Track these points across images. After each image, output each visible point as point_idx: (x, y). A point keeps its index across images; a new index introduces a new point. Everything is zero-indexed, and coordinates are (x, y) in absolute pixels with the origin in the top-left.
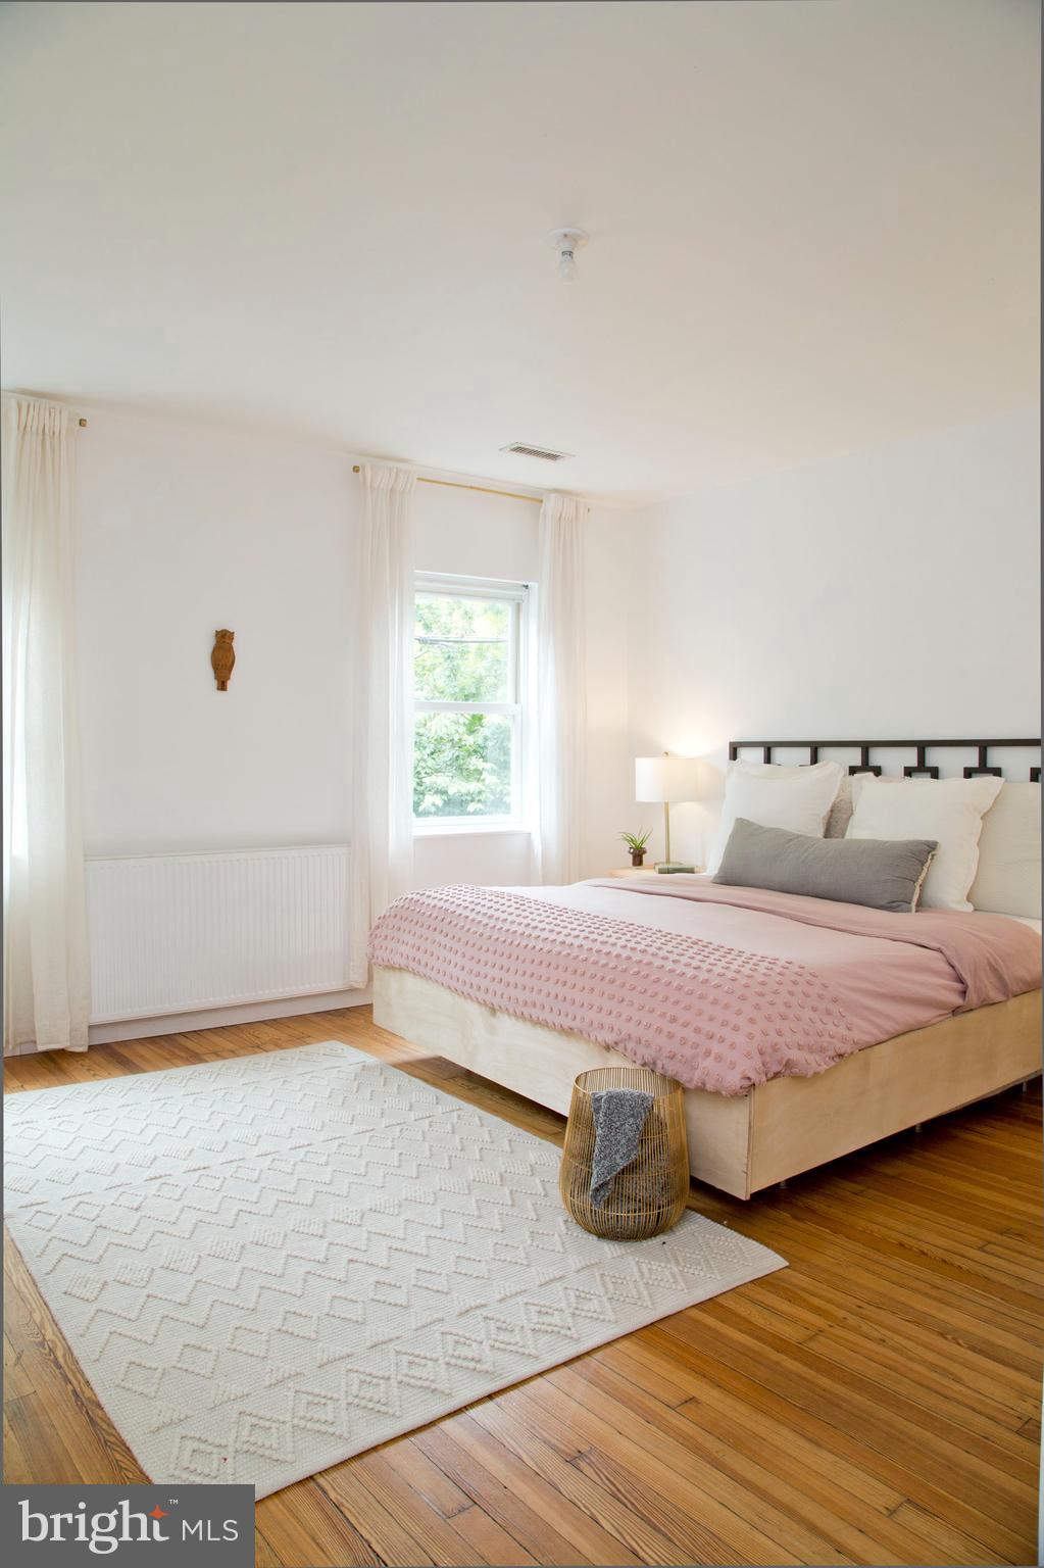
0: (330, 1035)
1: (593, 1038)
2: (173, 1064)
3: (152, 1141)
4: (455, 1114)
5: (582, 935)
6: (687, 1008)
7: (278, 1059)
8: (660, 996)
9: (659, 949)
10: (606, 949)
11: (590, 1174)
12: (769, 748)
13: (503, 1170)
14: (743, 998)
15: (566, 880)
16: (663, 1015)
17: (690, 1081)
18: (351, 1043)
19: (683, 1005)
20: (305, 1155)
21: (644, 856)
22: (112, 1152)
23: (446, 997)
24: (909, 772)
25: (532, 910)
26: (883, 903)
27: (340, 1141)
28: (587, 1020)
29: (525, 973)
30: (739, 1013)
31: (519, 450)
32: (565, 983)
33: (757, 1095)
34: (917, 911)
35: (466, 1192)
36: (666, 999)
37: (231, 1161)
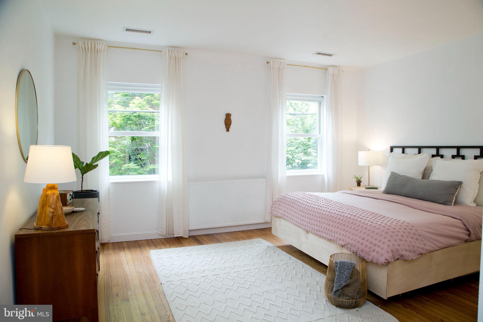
0: (259, 236)
1: (337, 243)
2: (212, 243)
3: (204, 265)
4: (295, 263)
5: (336, 209)
6: (368, 235)
7: (243, 243)
8: (359, 231)
9: (360, 215)
10: (343, 214)
11: (333, 286)
12: (404, 149)
13: (308, 282)
14: (387, 233)
15: (335, 190)
16: (360, 237)
17: (368, 259)
18: (265, 239)
19: (367, 234)
20: (248, 273)
21: (361, 183)
22: (192, 268)
23: (293, 227)
24: (453, 157)
25: (321, 201)
26: (442, 202)
27: (259, 269)
28: (336, 237)
29: (317, 221)
30: (385, 238)
31: (319, 54)
32: (329, 225)
33: (390, 266)
34: (454, 205)
35: (296, 288)
36: (361, 232)
37: (226, 273)
